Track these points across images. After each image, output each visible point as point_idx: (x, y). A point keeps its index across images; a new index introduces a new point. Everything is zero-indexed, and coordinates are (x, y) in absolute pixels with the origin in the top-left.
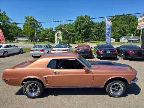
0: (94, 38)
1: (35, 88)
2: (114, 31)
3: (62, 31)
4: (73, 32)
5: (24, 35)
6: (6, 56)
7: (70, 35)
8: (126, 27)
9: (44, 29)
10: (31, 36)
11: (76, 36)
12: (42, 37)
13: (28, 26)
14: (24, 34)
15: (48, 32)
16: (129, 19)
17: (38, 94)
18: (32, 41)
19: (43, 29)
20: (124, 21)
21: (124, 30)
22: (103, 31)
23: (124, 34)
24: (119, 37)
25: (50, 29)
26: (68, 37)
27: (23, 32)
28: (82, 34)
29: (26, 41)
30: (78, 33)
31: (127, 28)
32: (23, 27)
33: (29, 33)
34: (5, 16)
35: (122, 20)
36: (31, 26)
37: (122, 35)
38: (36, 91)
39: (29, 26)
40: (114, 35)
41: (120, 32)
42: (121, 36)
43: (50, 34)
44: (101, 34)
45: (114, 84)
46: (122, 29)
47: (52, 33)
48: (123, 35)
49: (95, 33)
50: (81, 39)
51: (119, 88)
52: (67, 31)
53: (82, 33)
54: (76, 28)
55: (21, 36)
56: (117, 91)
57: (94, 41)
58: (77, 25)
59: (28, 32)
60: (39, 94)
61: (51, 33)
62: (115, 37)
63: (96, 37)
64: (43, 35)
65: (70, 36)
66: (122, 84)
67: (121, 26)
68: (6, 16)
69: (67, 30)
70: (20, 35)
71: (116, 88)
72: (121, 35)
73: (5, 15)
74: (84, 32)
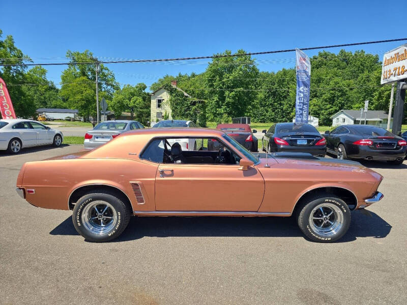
0: (261, 115)
1: (105, 215)
2: (316, 96)
3: (172, 91)
4: (201, 95)
5: (65, 104)
6: (16, 151)
7: (194, 104)
8: (349, 86)
9: (122, 88)
10: (84, 107)
11: (209, 108)
12: (115, 110)
13: (76, 77)
14: (65, 100)
15: (133, 95)
16: (358, 63)
17: (114, 229)
18: (85, 121)
19: (118, 89)
20: (344, 68)
21: (343, 94)
22: (285, 97)
23: (343, 105)
24: (330, 114)
25: (137, 87)
26: (189, 108)
27: (60, 95)
28: (228, 104)
29: (69, 120)
30: (216, 98)
31: (351, 89)
32: (61, 81)
33: (79, 97)
34: (12, 48)
35: (338, 66)
36: (85, 78)
37: (338, 108)
38: (107, 222)
39: (78, 79)
40: (316, 108)
41: (331, 100)
42: (336, 111)
43: (137, 102)
44: (281, 104)
45: (320, 206)
46: (339, 91)
47: (144, 99)
48: (340, 108)
49: (263, 103)
50: (225, 116)
51: (333, 218)
52: (186, 94)
53: (227, 100)
54: (211, 86)
55: (55, 107)
56: (327, 226)
57: (261, 122)
58: (214, 77)
59: (75, 94)
60: (117, 231)
61: (140, 99)
62: (319, 114)
63: (267, 111)
64: (119, 102)
65: (194, 107)
66: (342, 204)
67: (336, 83)
68: (15, 49)
69: (186, 91)
70: (54, 103)
71: (325, 218)
72: (334, 108)
73: (12, 45)
74: (234, 98)
